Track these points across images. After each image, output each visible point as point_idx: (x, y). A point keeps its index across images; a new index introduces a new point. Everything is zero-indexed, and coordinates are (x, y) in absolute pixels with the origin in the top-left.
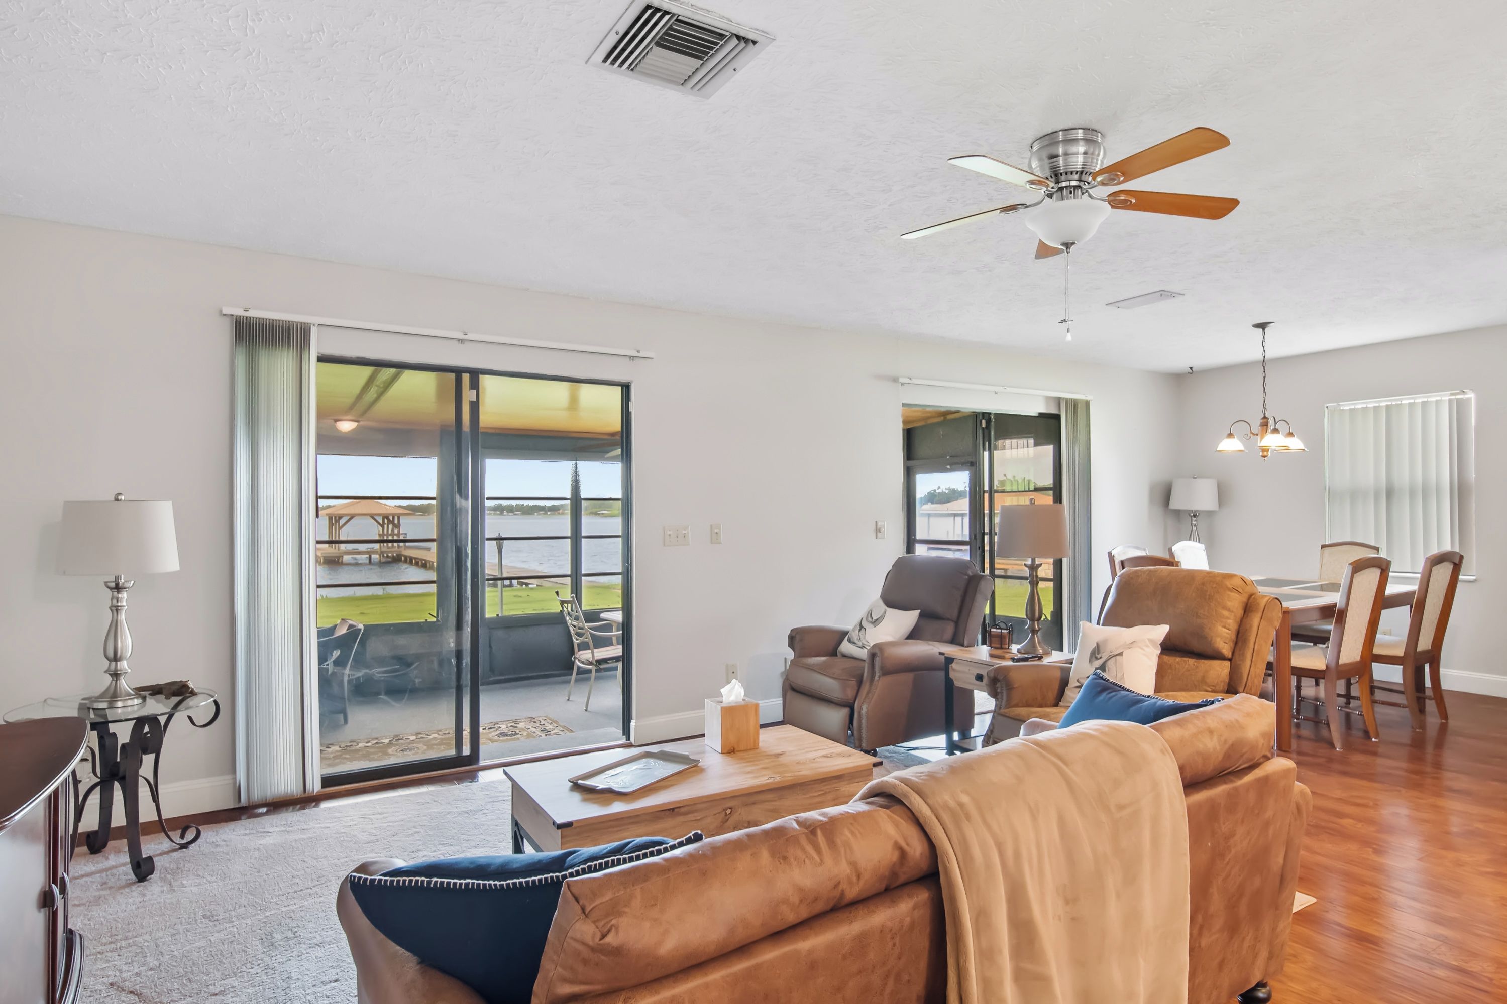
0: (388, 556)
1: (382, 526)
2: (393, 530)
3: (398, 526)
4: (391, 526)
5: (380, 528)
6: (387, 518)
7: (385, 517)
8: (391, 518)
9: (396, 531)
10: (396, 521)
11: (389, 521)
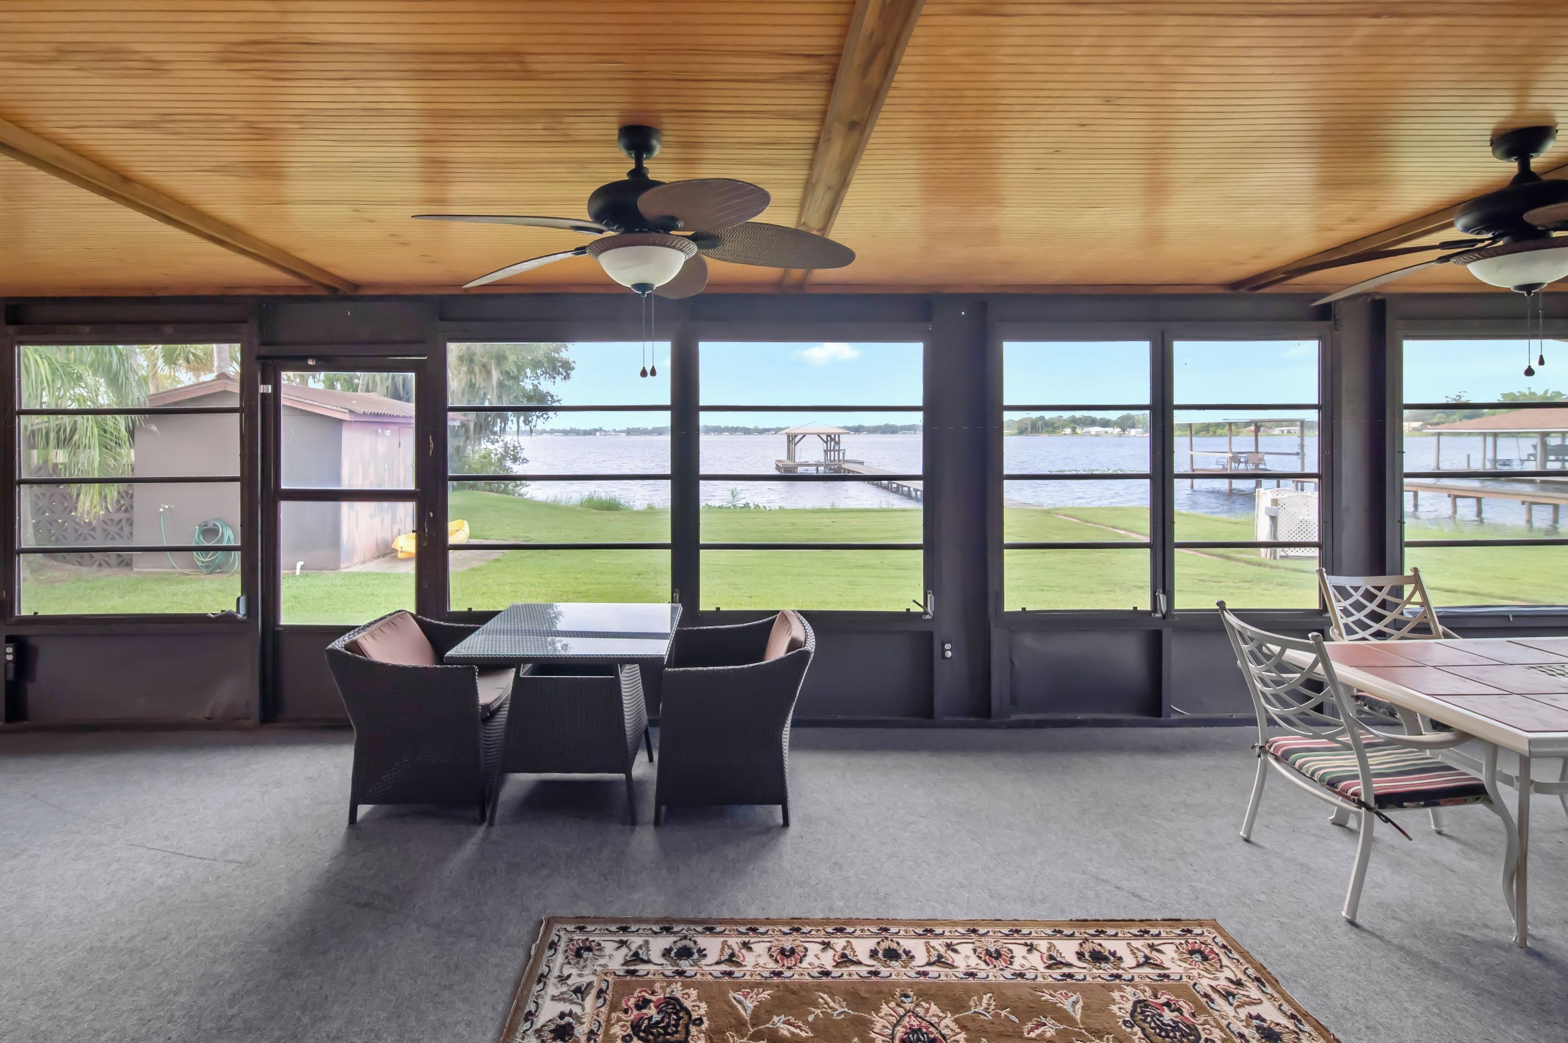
0: (830, 469)
1: (826, 443)
2: (834, 446)
3: (838, 443)
4: (833, 443)
5: (825, 445)
6: (830, 436)
7: (829, 435)
8: (833, 436)
9: (837, 448)
10: (837, 439)
11: (831, 438)
